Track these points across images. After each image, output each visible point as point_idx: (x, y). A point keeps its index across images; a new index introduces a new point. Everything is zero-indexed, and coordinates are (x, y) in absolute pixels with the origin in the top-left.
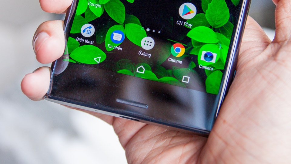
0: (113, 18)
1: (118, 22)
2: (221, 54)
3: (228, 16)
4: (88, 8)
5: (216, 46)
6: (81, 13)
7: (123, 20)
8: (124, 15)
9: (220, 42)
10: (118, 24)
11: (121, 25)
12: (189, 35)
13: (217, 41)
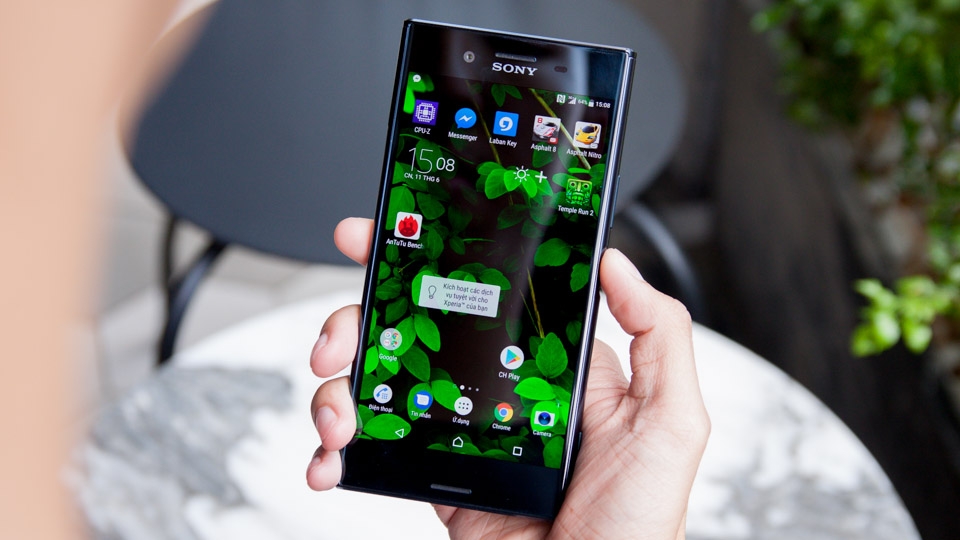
0: (414, 374)
1: (420, 379)
2: (561, 414)
3: (566, 362)
4: (380, 364)
5: (553, 404)
6: (372, 370)
7: (428, 377)
8: (429, 369)
9: (558, 398)
10: (422, 382)
11: (425, 385)
12: (517, 390)
13: (554, 396)
